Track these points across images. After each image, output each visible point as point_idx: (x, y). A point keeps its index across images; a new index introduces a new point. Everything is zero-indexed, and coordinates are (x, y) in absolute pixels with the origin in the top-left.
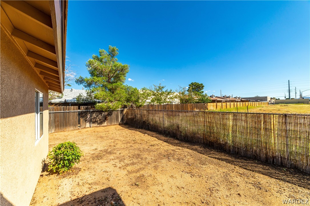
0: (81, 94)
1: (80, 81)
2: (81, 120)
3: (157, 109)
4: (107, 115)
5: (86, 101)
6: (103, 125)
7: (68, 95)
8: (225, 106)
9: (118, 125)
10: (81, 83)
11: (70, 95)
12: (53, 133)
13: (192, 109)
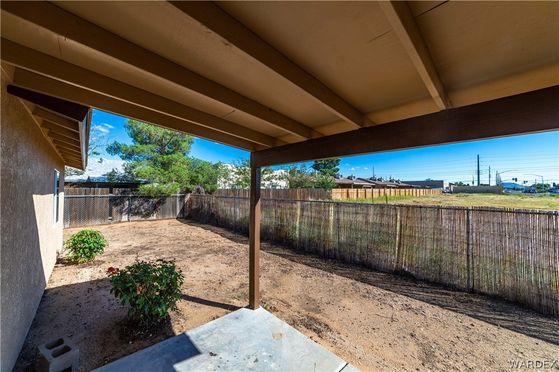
0: (115, 170)
1: (114, 149)
2: (115, 209)
3: (242, 196)
4: (157, 204)
5: (124, 180)
6: (150, 218)
7: (94, 168)
8: (364, 194)
9: (175, 220)
10: (116, 153)
11: (98, 170)
12: (67, 228)
13: (304, 198)
